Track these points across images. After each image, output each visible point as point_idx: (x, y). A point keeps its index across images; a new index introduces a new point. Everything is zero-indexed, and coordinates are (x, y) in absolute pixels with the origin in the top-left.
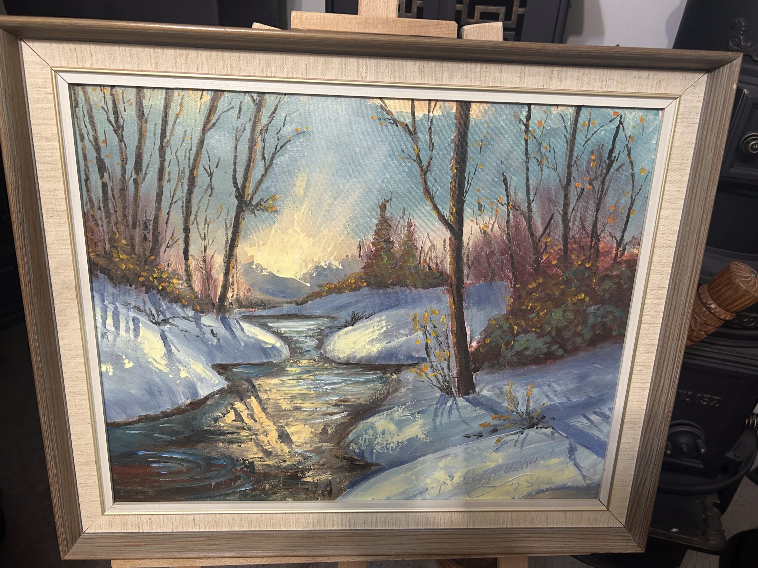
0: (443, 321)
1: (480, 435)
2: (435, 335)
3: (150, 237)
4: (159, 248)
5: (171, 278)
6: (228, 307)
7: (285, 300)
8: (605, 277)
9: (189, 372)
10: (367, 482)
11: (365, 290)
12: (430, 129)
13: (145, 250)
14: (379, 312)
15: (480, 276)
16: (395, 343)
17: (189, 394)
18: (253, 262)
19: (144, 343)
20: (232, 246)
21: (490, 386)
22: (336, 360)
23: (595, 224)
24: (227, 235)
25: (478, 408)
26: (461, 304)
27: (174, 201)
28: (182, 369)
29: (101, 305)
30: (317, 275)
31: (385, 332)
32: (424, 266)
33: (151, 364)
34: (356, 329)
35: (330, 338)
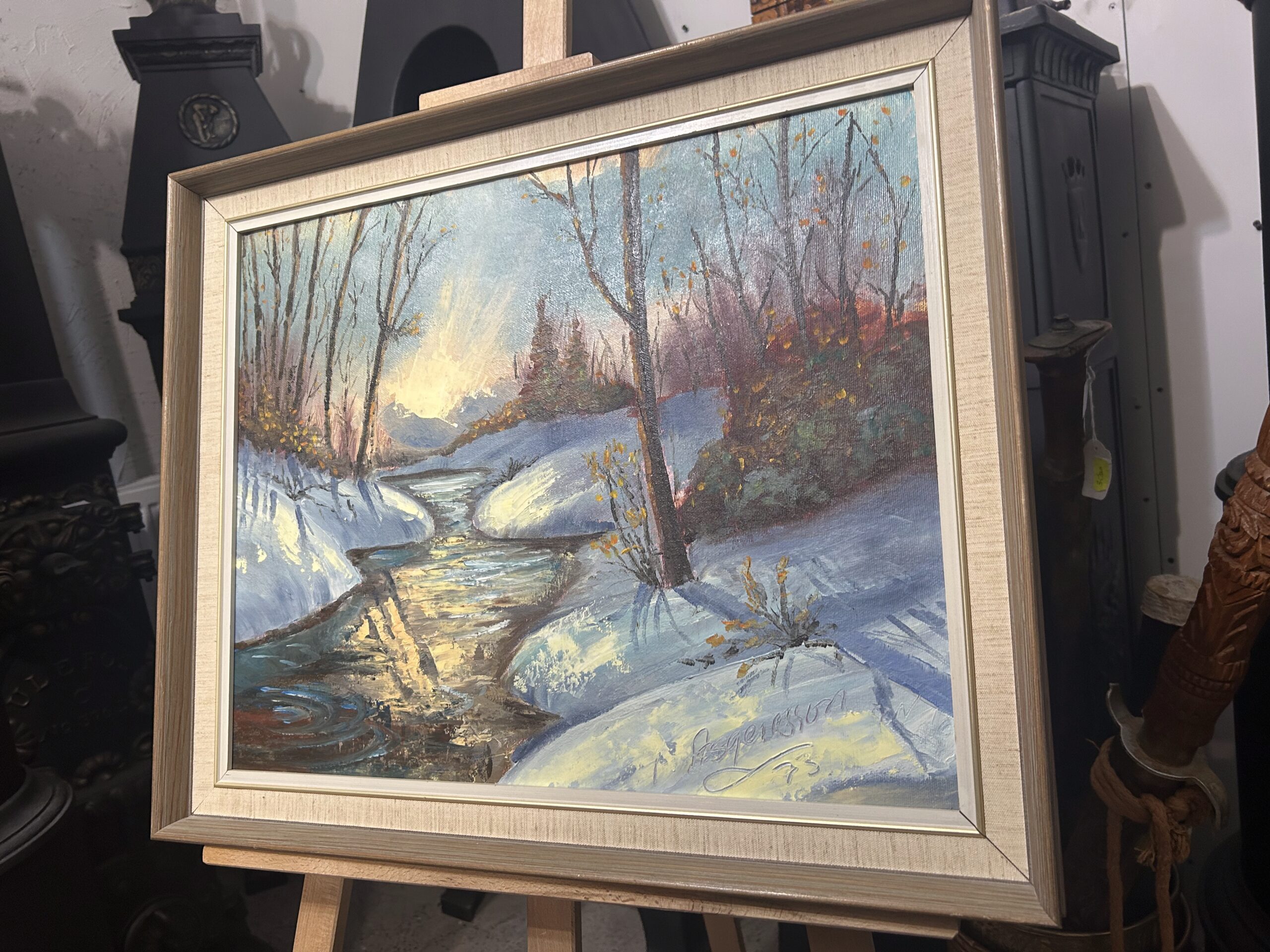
0: (632, 460)
1: (709, 661)
2: (622, 484)
3: (294, 387)
4: (302, 399)
5: (310, 435)
6: (367, 467)
7: (428, 450)
9: (321, 564)
10: (541, 751)
11: (524, 425)
12: (591, 194)
13: (288, 403)
14: (543, 455)
15: (678, 383)
16: (566, 503)
17: (320, 597)
18: (394, 402)
19: (279, 525)
20: (373, 386)
21: (715, 566)
22: (492, 535)
23: (842, 275)
24: (368, 372)
25: (700, 608)
26: (656, 431)
27: (320, 339)
28: (314, 560)
29: (243, 479)
30: (467, 411)
31: (553, 485)
32: (599, 379)
33: (283, 554)
34: (516, 484)
35: (483, 501)
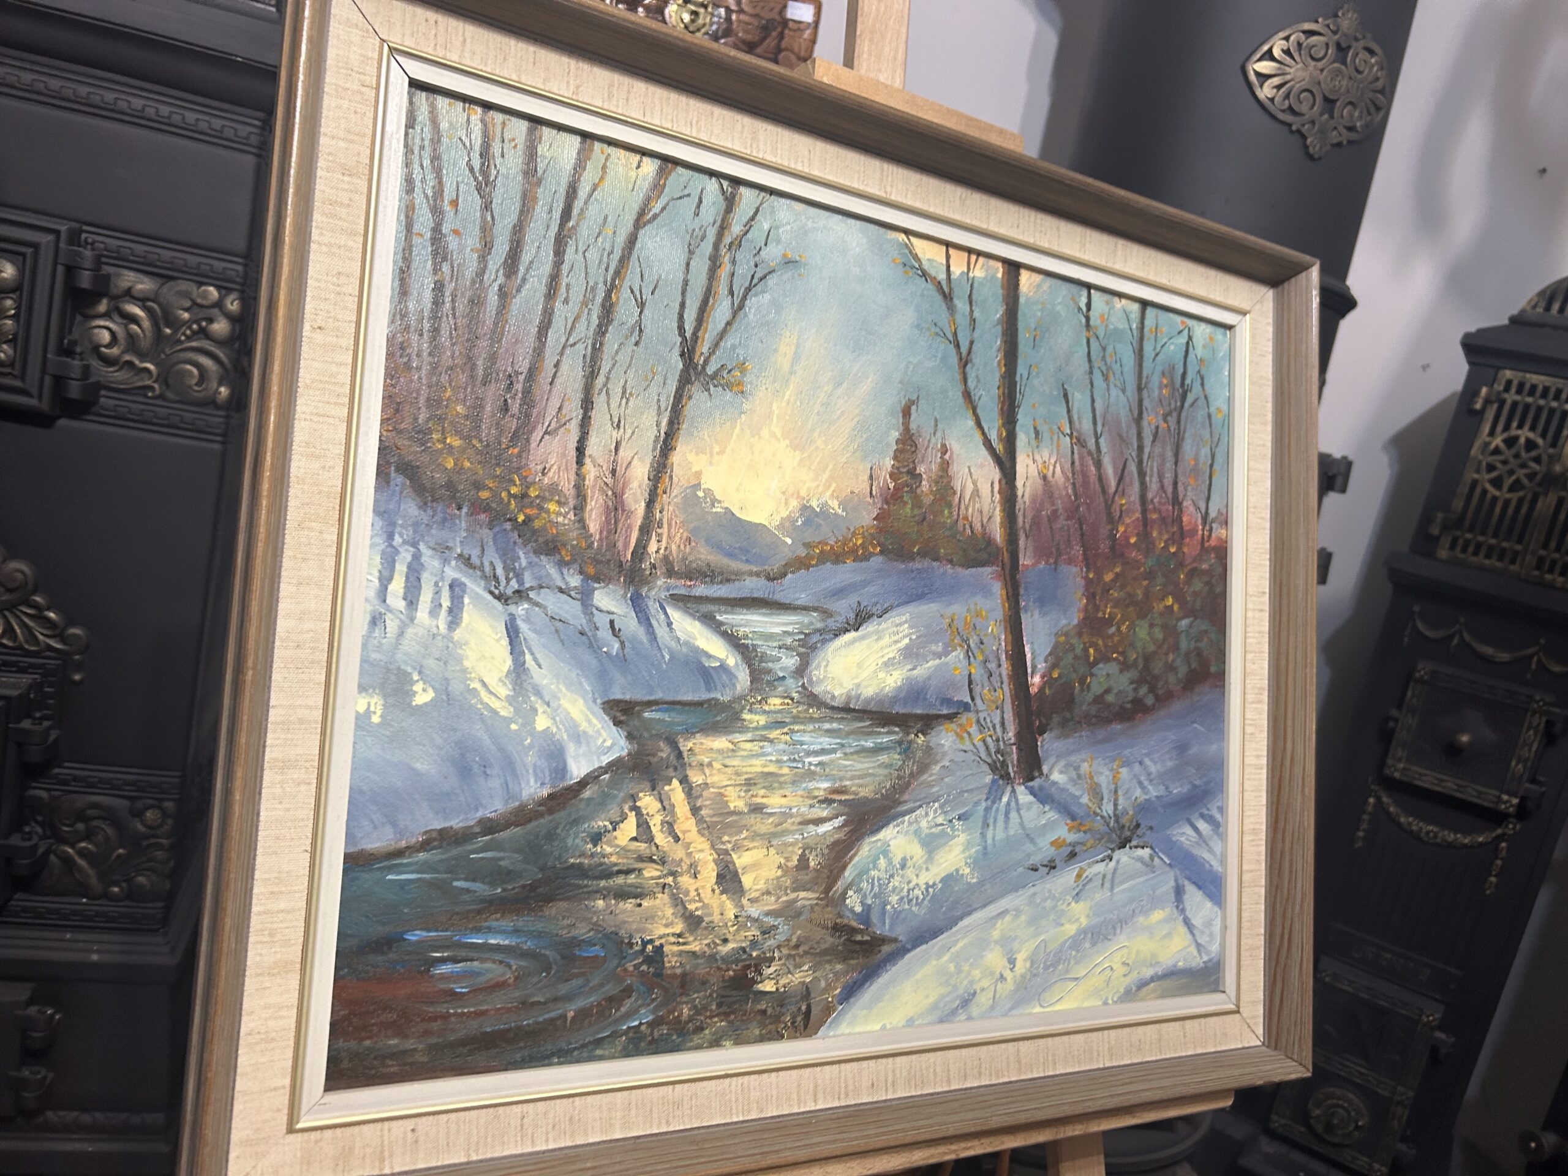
0: (992, 631)
1: (1051, 866)
2: (981, 658)
3: (515, 407)
4: (531, 432)
5: (544, 499)
6: (648, 572)
7: (746, 567)
8: (1193, 573)
9: (553, 719)
10: (874, 985)
11: (877, 561)
12: (970, 296)
13: (501, 433)
14: (898, 606)
15: (1042, 553)
16: (922, 671)
17: (547, 773)
18: (699, 484)
19: (466, 643)
20: (666, 445)
21: (1062, 763)
22: (828, 701)
23: (1175, 484)
24: (658, 425)
25: (1047, 807)
26: (1017, 602)
27: (571, 341)
28: (540, 711)
29: (383, 547)
30: (803, 523)
31: (907, 647)
32: (965, 526)
33: (475, 697)
34: (863, 638)
35: (821, 654)
